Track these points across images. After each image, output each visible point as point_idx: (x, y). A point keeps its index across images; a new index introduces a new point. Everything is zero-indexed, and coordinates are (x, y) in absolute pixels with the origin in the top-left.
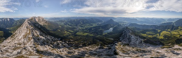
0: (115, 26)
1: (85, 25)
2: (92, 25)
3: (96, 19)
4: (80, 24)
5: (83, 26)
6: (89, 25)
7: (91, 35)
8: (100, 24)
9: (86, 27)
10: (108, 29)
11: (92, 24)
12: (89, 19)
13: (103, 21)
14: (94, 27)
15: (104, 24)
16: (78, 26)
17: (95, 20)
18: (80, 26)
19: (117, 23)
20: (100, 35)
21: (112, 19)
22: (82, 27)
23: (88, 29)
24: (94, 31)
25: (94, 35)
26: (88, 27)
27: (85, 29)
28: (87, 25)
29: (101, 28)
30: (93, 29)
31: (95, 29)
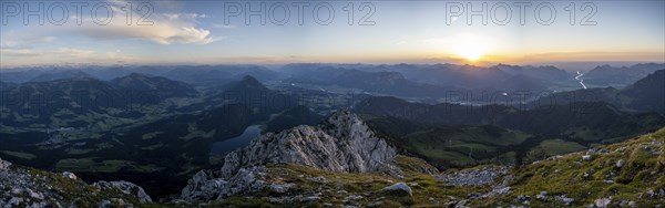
0: (273, 116)
3: (156, 79)
4: (68, 112)
5: (83, 124)
6: (122, 115)
8: (184, 109)
13: (198, 88)
14: (151, 127)
15: (207, 108)
16: (56, 121)
17: (152, 86)
18: (70, 125)
22: (76, 125)
23: (119, 137)
24: (156, 146)
25: (159, 169)
26: (115, 127)
27: (98, 136)
28: (105, 115)
29: (192, 127)
30: (145, 137)
31: (156, 133)
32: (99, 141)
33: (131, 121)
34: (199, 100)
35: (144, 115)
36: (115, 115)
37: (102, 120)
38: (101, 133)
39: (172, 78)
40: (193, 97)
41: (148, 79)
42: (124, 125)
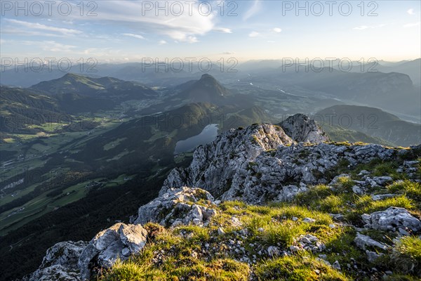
6: (68, 129)
8: (144, 111)
13: (155, 88)
23: (73, 156)
24: (122, 154)
25: (130, 178)
26: (62, 146)
27: (41, 164)
29: (155, 129)
30: (107, 148)
31: (119, 140)
32: (46, 169)
34: (159, 101)
35: (99, 123)
36: (57, 131)
38: (43, 159)
39: (124, 79)
40: (151, 98)
41: (92, 81)
42: (76, 140)
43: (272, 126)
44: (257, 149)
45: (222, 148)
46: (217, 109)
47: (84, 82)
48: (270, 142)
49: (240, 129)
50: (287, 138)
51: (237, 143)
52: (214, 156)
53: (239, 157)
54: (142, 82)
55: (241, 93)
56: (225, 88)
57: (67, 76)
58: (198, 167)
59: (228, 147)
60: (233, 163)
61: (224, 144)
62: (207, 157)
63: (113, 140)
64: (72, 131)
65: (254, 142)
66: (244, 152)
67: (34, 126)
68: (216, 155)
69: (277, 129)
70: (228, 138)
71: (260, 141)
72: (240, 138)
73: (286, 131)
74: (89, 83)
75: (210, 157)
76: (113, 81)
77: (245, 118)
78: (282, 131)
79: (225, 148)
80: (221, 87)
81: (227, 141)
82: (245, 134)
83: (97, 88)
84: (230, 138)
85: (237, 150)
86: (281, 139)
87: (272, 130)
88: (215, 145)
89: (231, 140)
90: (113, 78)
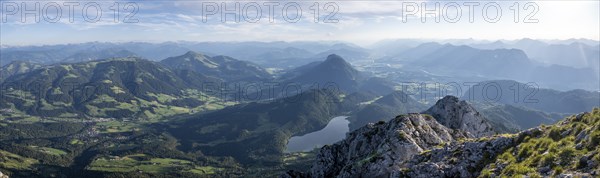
1: (145, 103)
2: (192, 103)
3: (218, 59)
4: (108, 99)
6: (175, 103)
7: (197, 171)
9: (152, 118)
10: (319, 126)
11: (192, 93)
12: (170, 61)
13: (270, 70)
14: (211, 118)
16: (94, 111)
17: (213, 66)
19: (375, 84)
20: (266, 164)
21: (342, 56)
24: (219, 142)
26: (165, 118)
28: (155, 103)
29: (263, 119)
30: (204, 131)
31: (218, 125)
33: (187, 110)
35: (203, 103)
36: (166, 103)
37: (151, 109)
39: (239, 58)
41: (208, 59)
42: (178, 115)
43: (421, 116)
44: (407, 146)
45: (358, 149)
46: (347, 98)
47: (201, 59)
48: (421, 136)
49: (381, 123)
50: (441, 126)
51: (378, 143)
52: (346, 159)
53: (383, 159)
54: (256, 62)
55: (377, 76)
56: (357, 71)
57: (189, 54)
58: (322, 173)
59: (367, 147)
60: (375, 167)
61: (360, 144)
62: (336, 160)
63: (213, 124)
64: (177, 106)
65: (402, 138)
66: (390, 153)
67: (152, 95)
68: (349, 158)
69: (428, 119)
70: (366, 135)
71: (409, 136)
72: (383, 134)
73: (438, 117)
74: (205, 60)
75: (341, 160)
76: (227, 60)
77: (386, 107)
78: (433, 120)
79: (363, 148)
80: (352, 69)
81: (365, 140)
82: (388, 129)
83: (210, 66)
84: (368, 136)
85: (380, 151)
86: (434, 129)
87: (422, 120)
88: (348, 146)
89: (370, 138)
90: (227, 57)
